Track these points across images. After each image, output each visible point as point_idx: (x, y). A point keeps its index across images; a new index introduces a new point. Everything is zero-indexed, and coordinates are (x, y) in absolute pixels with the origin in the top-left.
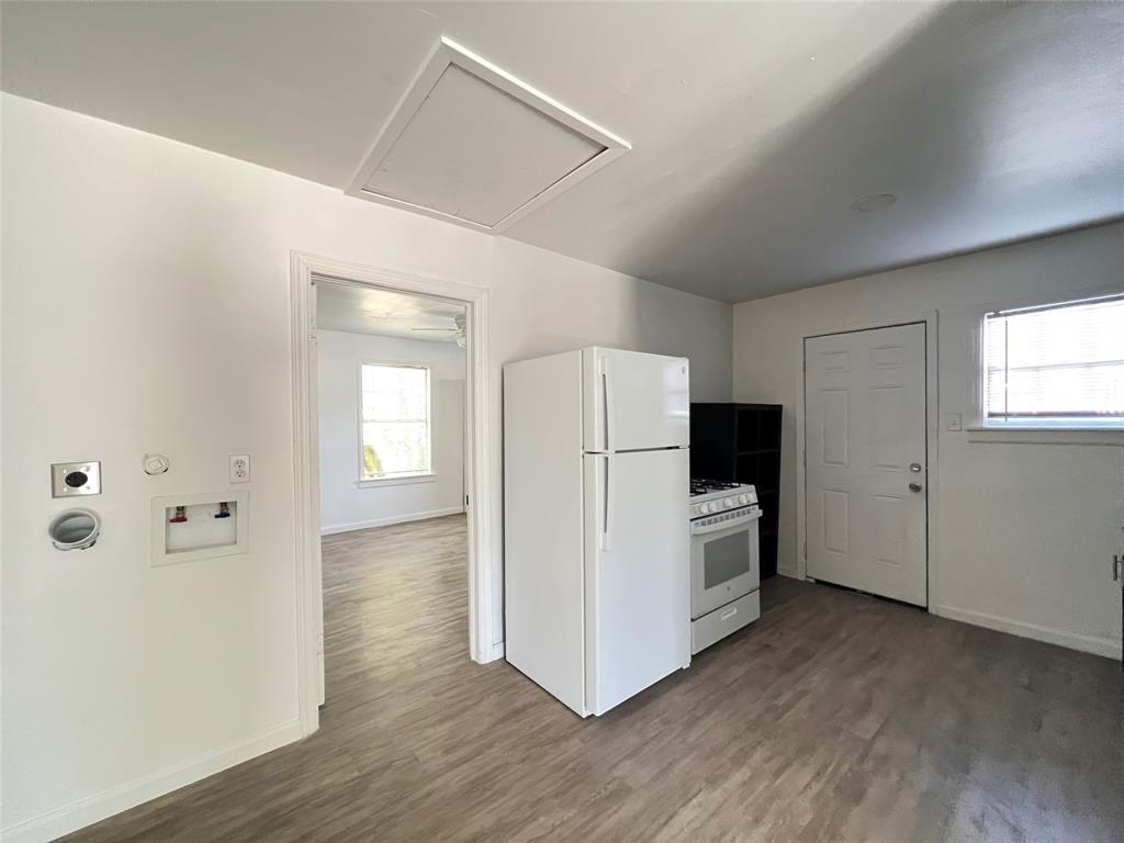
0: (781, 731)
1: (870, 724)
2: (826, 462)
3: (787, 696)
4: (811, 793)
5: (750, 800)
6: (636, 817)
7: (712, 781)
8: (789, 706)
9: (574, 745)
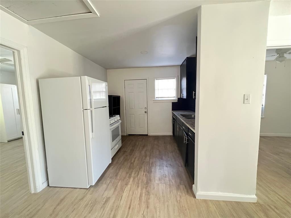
0: (135, 167)
1: (148, 158)
2: (130, 108)
3: (133, 160)
4: (144, 175)
5: (135, 183)
6: (114, 203)
7: (127, 184)
8: (134, 161)
9: (89, 196)
